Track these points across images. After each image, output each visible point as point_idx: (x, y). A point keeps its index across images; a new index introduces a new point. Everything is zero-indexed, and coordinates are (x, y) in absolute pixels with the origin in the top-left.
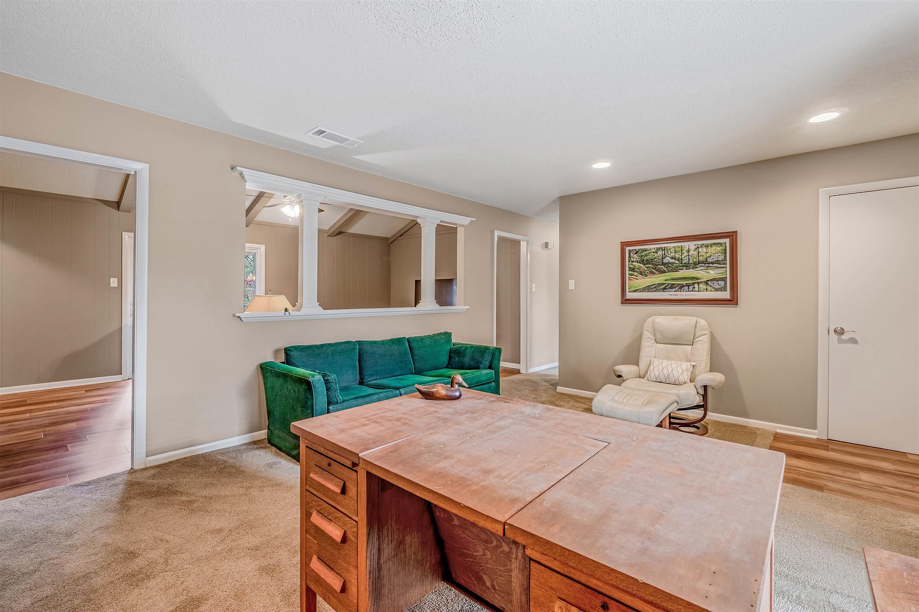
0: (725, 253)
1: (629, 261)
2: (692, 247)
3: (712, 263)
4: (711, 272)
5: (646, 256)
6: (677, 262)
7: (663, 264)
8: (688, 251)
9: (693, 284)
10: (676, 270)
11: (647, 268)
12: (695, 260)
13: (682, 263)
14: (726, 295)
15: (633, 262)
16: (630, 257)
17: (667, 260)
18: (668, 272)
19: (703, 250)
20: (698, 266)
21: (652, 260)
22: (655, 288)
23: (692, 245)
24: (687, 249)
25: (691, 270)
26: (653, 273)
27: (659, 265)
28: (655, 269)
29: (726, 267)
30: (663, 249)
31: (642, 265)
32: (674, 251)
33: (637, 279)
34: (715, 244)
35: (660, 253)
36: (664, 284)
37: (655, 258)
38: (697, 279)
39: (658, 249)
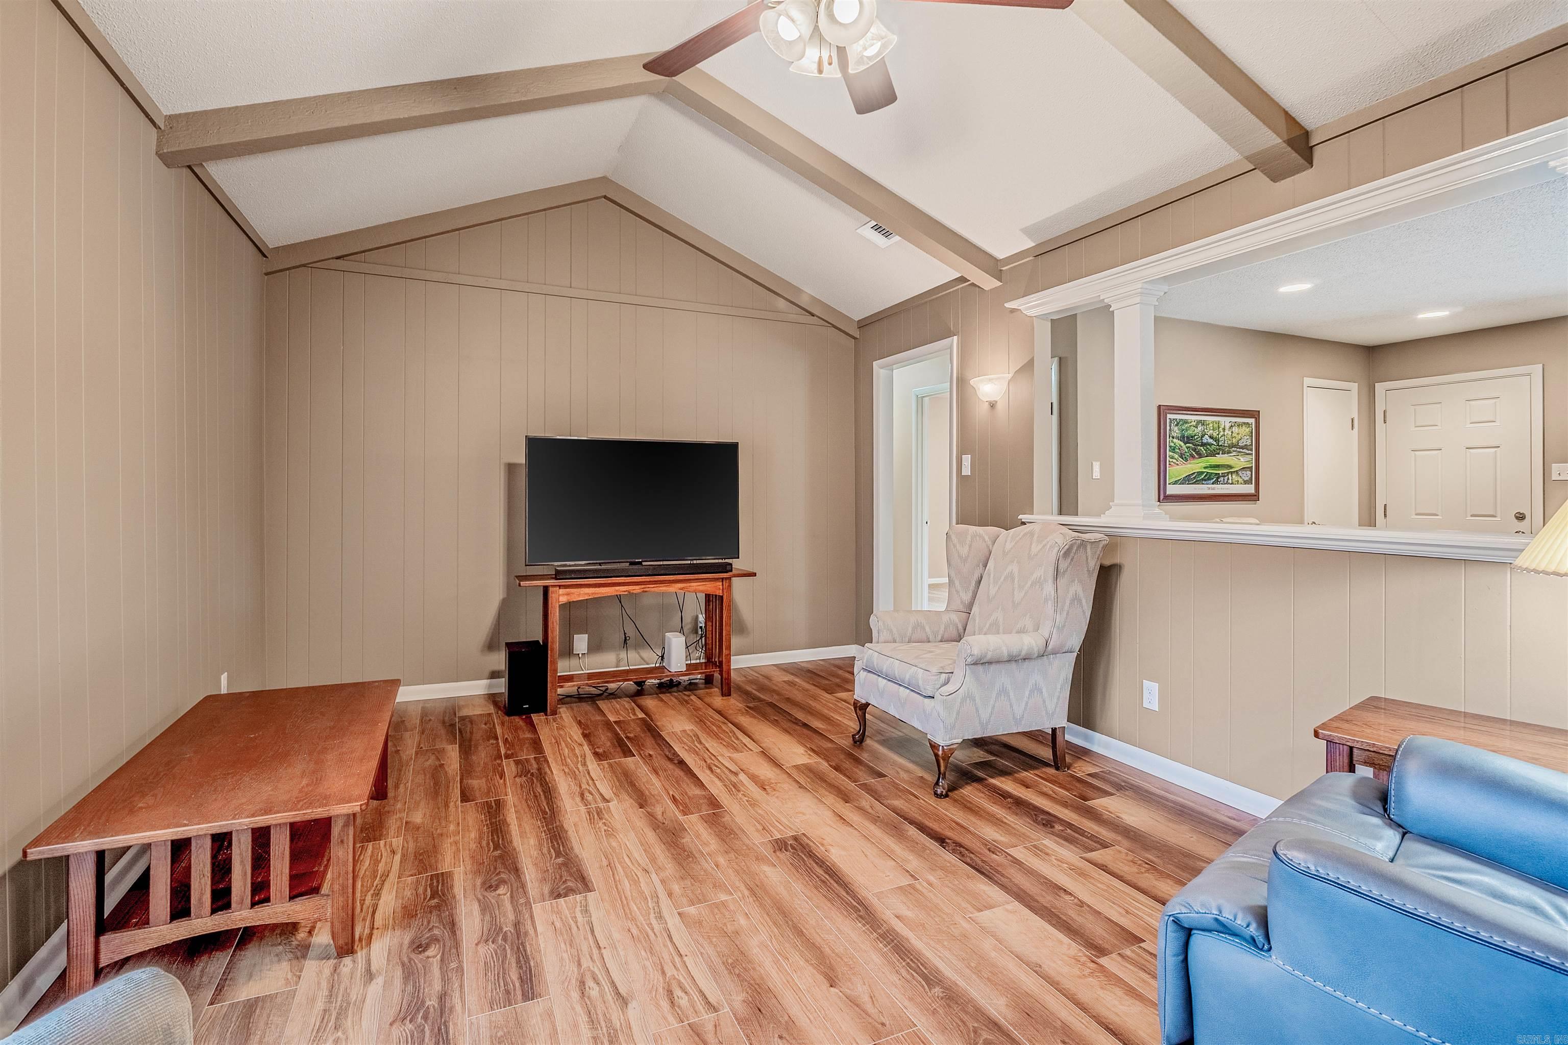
0: (1252, 436)
1: (1170, 437)
2: (1228, 425)
3: (1242, 448)
4: (1242, 459)
5: (1187, 430)
6: (1215, 443)
7: (1203, 445)
8: (1224, 429)
9: (1228, 473)
10: (1213, 454)
11: (1188, 448)
12: (1229, 442)
13: (1218, 445)
14: (1250, 489)
15: (1173, 438)
16: (1170, 430)
17: (1206, 439)
18: (1206, 456)
19: (1235, 429)
20: (1231, 450)
21: (1192, 437)
22: (1194, 478)
23: (1226, 421)
24: (1223, 426)
25: (1226, 455)
26: (1193, 457)
27: (1198, 445)
28: (1195, 450)
29: (1252, 454)
30: (1203, 423)
31: (1182, 444)
32: (1212, 428)
33: (1177, 464)
34: (1244, 423)
35: (1200, 428)
36: (1203, 473)
37: (1195, 435)
38: (1230, 467)
39: (1199, 422)
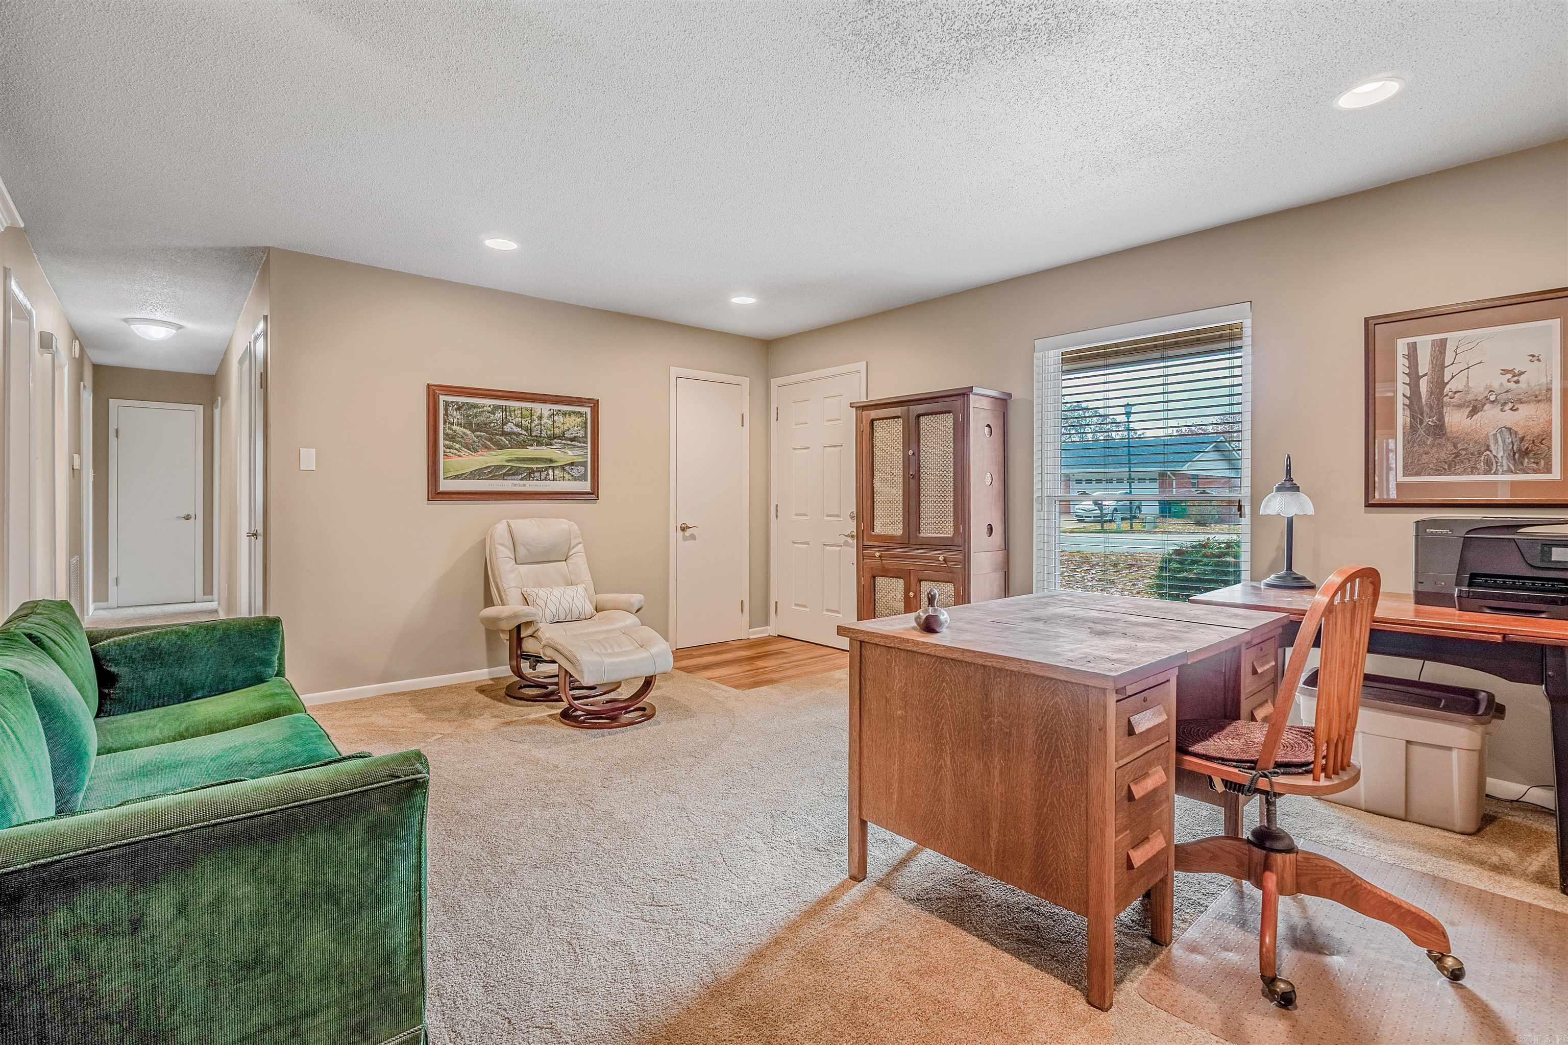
0: (586, 427)
1: (445, 422)
2: (546, 413)
3: (572, 440)
4: (570, 453)
5: (476, 417)
6: (525, 433)
7: (504, 434)
8: (540, 418)
9: (547, 469)
10: (523, 445)
11: (477, 437)
12: (549, 433)
13: (531, 436)
14: (586, 486)
15: (452, 424)
16: (446, 414)
17: (509, 427)
18: (511, 448)
19: (559, 419)
20: (553, 442)
21: (485, 424)
22: (490, 472)
23: (545, 409)
24: (538, 414)
25: (544, 447)
26: (487, 448)
27: (497, 434)
28: (491, 440)
29: (586, 448)
30: (504, 409)
31: (468, 432)
32: (520, 415)
33: (459, 456)
34: (574, 412)
35: (499, 414)
36: (503, 467)
37: (490, 423)
38: (551, 461)
39: (496, 408)
